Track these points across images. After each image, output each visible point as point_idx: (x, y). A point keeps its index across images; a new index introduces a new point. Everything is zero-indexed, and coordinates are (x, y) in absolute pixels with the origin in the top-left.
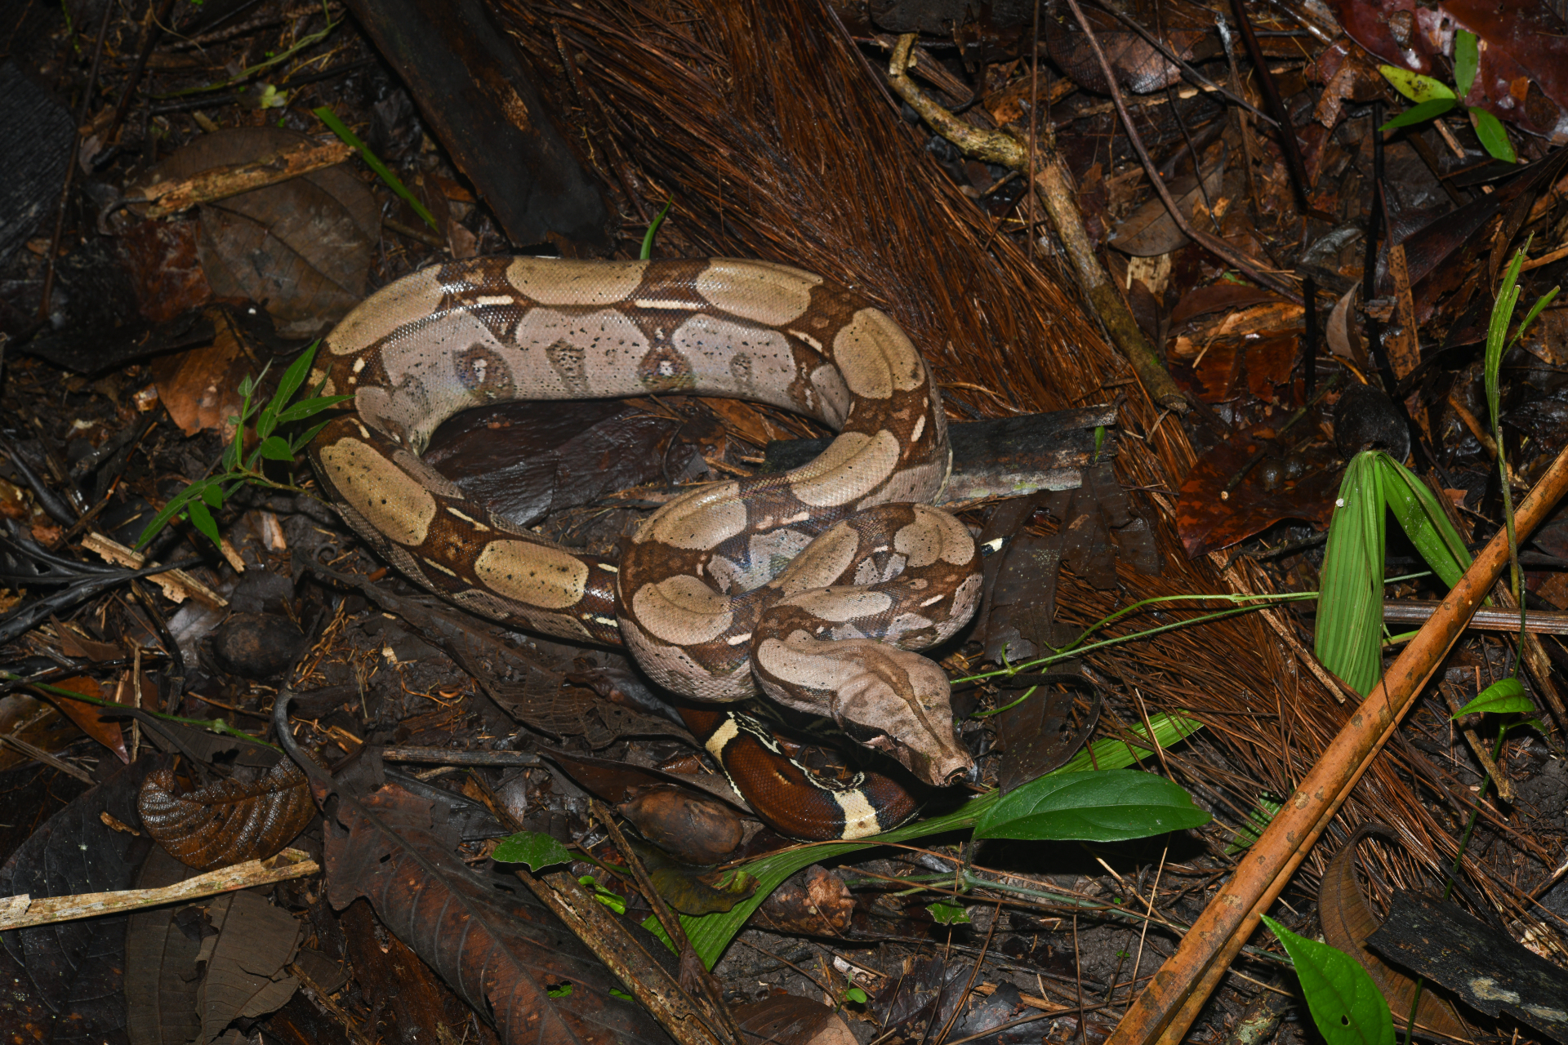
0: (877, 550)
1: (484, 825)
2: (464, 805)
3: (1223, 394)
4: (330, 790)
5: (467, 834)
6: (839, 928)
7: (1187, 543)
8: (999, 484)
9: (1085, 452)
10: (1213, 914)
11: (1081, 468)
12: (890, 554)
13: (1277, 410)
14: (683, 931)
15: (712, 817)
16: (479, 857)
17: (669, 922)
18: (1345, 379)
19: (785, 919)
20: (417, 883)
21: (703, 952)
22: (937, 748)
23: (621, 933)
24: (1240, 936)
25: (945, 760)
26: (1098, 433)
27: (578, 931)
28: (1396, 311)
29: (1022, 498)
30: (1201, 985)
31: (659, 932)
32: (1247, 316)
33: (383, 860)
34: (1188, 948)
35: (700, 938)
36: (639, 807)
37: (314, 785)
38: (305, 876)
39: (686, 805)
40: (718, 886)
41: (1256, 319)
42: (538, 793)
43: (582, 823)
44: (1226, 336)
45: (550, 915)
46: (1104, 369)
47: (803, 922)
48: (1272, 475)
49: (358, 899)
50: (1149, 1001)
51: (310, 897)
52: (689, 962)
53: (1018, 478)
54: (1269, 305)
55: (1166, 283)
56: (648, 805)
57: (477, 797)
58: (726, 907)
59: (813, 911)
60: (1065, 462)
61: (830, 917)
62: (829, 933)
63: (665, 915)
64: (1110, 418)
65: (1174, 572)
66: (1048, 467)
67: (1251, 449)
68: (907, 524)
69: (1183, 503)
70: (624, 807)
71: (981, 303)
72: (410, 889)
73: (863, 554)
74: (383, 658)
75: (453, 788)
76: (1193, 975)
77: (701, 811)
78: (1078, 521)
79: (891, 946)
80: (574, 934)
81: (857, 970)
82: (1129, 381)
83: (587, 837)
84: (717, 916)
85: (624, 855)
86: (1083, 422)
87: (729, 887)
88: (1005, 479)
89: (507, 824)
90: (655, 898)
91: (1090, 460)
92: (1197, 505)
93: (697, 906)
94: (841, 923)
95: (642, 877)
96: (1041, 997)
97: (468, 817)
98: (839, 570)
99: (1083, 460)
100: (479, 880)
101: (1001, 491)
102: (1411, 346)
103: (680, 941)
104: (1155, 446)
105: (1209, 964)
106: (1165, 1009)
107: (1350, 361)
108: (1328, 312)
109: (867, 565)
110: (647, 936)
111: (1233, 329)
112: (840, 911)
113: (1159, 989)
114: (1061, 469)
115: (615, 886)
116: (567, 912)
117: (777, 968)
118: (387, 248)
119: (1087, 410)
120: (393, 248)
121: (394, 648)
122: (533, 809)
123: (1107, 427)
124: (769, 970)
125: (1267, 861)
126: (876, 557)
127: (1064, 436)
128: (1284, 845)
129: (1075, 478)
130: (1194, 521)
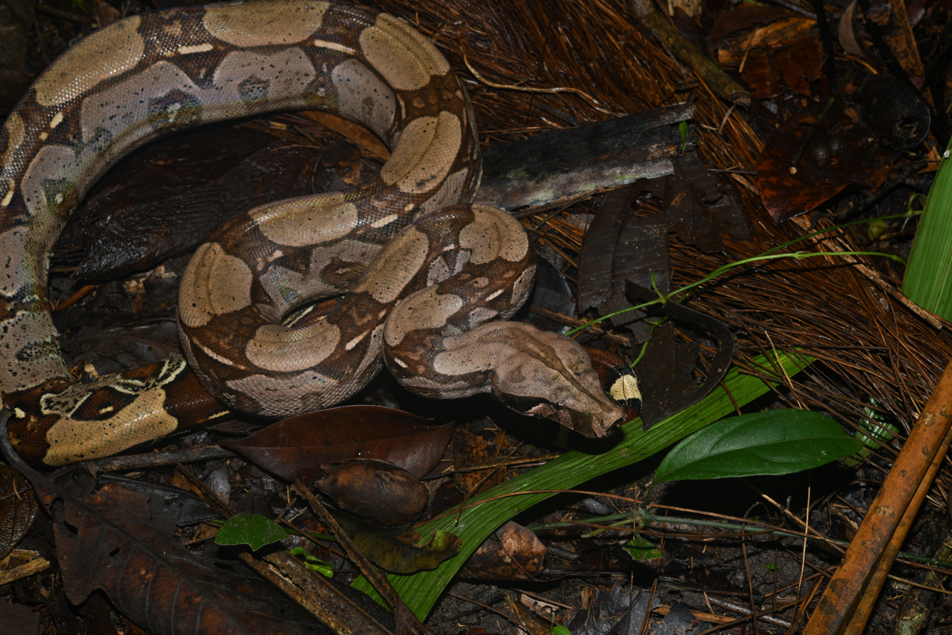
0: (446, 249)
1: (196, 511)
2: (177, 496)
3: (768, 91)
4: (55, 495)
5: (182, 520)
6: (532, 573)
7: (771, 212)
8: (603, 178)
9: (672, 144)
10: (870, 525)
11: (672, 158)
12: (456, 251)
13: (811, 102)
14: (392, 589)
15: (401, 483)
16: (194, 540)
17: (379, 582)
18: (861, 72)
19: (482, 569)
20: (147, 572)
21: (414, 607)
22: (596, 405)
23: (337, 596)
24: (895, 542)
25: (606, 414)
26: (682, 127)
27: (299, 599)
28: (892, 15)
29: (624, 187)
30: (869, 587)
31: (369, 591)
32: (770, 30)
33: (113, 554)
34: (854, 556)
35: (409, 595)
36: (335, 481)
37: (39, 492)
38: (37, 573)
39: (377, 475)
40: (420, 545)
41: (778, 31)
42: (238, 478)
43: (282, 499)
44: (757, 47)
45: (269, 586)
46: (673, 77)
47: (499, 570)
48: (821, 153)
49: (94, 592)
50: (829, 609)
51: (44, 591)
52: (403, 617)
53: (618, 171)
54: (785, 19)
55: (700, 9)
56: (343, 479)
57: (186, 487)
58: (433, 564)
59: (508, 560)
60: (657, 154)
61: (524, 564)
62: (523, 577)
63: (374, 576)
64: (688, 115)
65: (765, 236)
66: (643, 159)
67: (799, 134)
68: (468, 223)
69: (761, 179)
70: (321, 482)
71: (564, 30)
72: (142, 578)
73: (434, 254)
74: (86, 374)
75: (162, 480)
76: (862, 579)
77: (391, 479)
78: (677, 199)
79: (570, 581)
80: (294, 602)
81: (542, 604)
82: (696, 85)
83: (287, 512)
84: (424, 574)
85: (326, 526)
86: (667, 119)
87: (430, 545)
88: (607, 173)
89: (217, 509)
90: (362, 562)
91: (678, 150)
92: (774, 180)
93: (403, 564)
94: (534, 568)
95: (347, 544)
96: (708, 611)
97: (181, 505)
98: (414, 270)
99: (672, 151)
100: (202, 562)
101: (605, 183)
102: (909, 42)
103: (392, 598)
104: (727, 135)
105: (874, 568)
106: (843, 613)
107: (862, 58)
108: (838, 21)
109: (438, 262)
110: (358, 595)
111: (762, 41)
112: (532, 558)
113: (834, 595)
114: (655, 160)
115: (322, 553)
116: (286, 583)
117: (475, 611)
118: (41, 29)
119: (668, 109)
120: (46, 29)
121: (94, 364)
122: (235, 492)
123: (688, 122)
124: (468, 614)
125: (909, 474)
126: (445, 255)
127: (652, 132)
128: (920, 458)
129: (667, 166)
130: (775, 193)
